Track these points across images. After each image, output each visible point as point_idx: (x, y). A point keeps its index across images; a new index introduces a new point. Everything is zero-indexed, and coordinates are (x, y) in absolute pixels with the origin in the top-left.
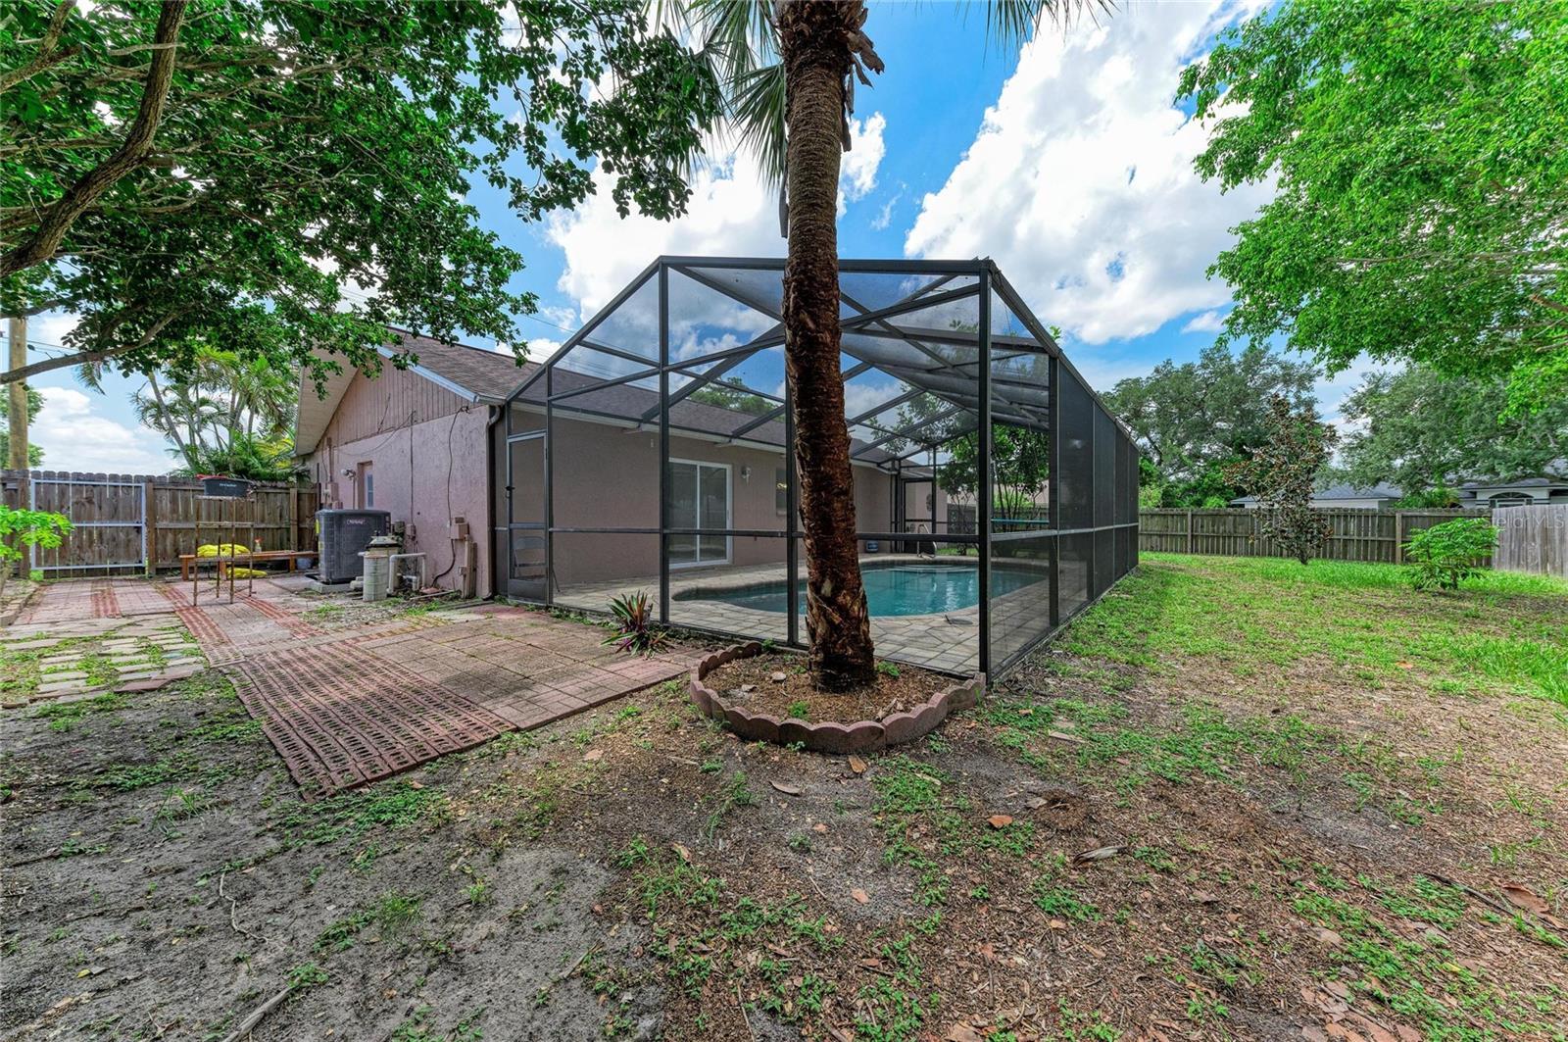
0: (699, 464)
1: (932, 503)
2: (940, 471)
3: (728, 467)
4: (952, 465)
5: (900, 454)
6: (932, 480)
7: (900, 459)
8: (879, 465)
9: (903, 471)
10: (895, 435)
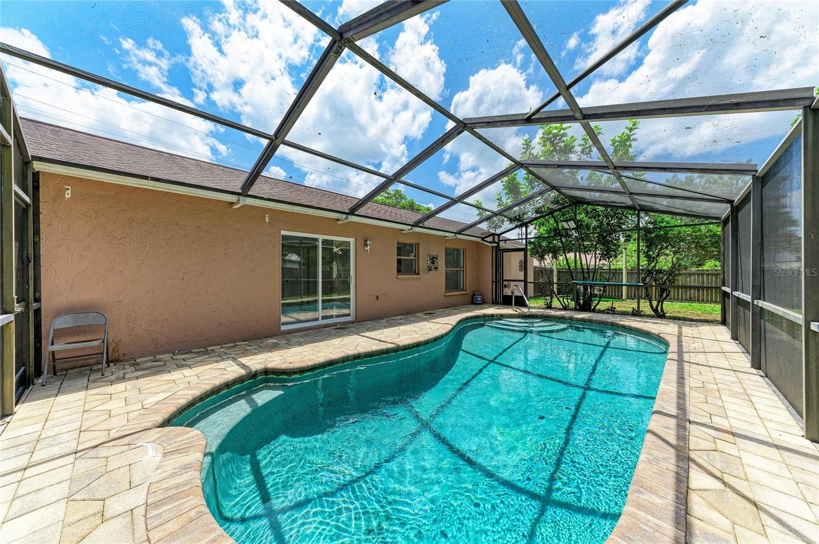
0: (321, 237)
1: (524, 266)
2: (530, 243)
3: (352, 240)
4: (539, 237)
5: (498, 231)
6: (525, 250)
7: (499, 235)
8: (483, 239)
9: (502, 243)
10: (495, 214)
